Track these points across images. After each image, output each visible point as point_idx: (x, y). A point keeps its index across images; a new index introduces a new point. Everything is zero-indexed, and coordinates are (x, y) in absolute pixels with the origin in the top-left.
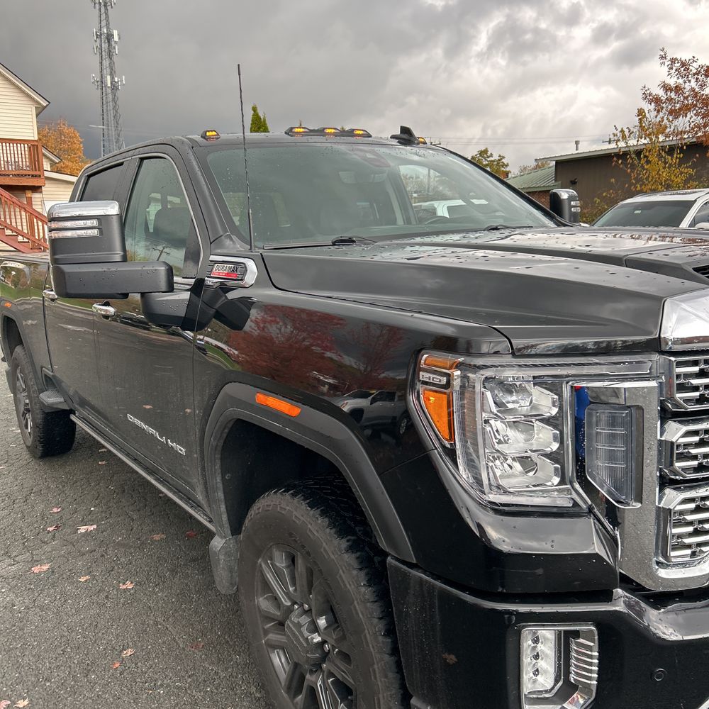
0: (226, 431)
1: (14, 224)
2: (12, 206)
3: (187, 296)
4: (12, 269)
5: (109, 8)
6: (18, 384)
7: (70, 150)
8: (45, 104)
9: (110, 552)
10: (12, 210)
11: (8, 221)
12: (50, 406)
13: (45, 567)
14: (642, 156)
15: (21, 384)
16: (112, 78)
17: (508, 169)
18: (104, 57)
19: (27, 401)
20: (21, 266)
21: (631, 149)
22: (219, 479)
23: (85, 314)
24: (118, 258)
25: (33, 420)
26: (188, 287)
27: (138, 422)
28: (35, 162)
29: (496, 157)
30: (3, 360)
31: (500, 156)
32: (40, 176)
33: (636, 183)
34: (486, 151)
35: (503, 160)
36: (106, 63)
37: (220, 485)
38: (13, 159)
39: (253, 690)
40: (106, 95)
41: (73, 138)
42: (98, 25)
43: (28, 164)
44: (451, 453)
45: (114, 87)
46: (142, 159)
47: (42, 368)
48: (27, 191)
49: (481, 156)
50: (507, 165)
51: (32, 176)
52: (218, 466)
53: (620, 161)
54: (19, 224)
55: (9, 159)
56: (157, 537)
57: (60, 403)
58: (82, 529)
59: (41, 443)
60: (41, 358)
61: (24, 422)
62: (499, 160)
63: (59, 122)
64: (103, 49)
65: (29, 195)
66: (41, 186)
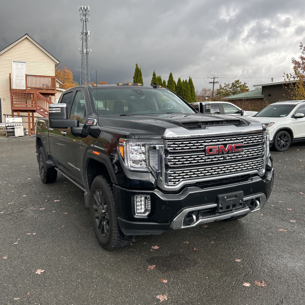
0: (88, 162)
1: (44, 107)
2: (44, 101)
3: (82, 128)
4: (41, 122)
5: (87, 22)
6: (40, 159)
7: (68, 79)
8: (58, 63)
9: (62, 206)
10: (44, 102)
11: (42, 106)
12: (49, 165)
13: (44, 209)
14: (296, 85)
15: (41, 159)
16: (87, 50)
17: (247, 89)
18: (84, 41)
19: (43, 165)
20: (43, 121)
21: (291, 82)
22: (87, 176)
23: (64, 139)
24: (65, 118)
25: (44, 170)
26: (83, 126)
27: (70, 164)
28: (53, 85)
29: (243, 83)
30: (36, 152)
31: (244, 83)
32: (55, 90)
33: (293, 96)
34: (238, 81)
35: (246, 85)
36: (84, 44)
37: (87, 177)
38: (45, 83)
39: (94, 234)
40: (84, 56)
41: (69, 74)
42: (82, 29)
43: (51, 85)
44: (124, 159)
45: (87, 53)
46: (77, 91)
47: (47, 153)
48: (50, 95)
49: (236, 83)
50: (247, 87)
51: (52, 90)
52: (86, 172)
53: (286, 87)
54: (46, 107)
55: (44, 83)
56: (77, 203)
57: (52, 164)
58: (56, 201)
59: (46, 178)
60: (47, 150)
61: (41, 172)
62: (244, 85)
63: (64, 68)
64: (84, 38)
65: (50, 97)
66: (55, 94)
